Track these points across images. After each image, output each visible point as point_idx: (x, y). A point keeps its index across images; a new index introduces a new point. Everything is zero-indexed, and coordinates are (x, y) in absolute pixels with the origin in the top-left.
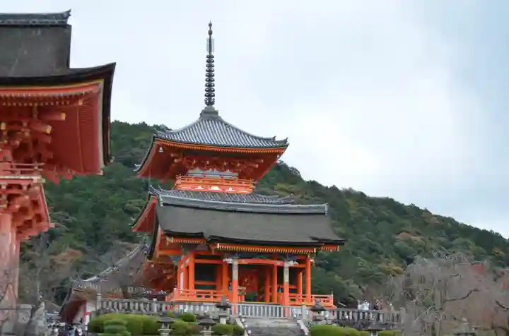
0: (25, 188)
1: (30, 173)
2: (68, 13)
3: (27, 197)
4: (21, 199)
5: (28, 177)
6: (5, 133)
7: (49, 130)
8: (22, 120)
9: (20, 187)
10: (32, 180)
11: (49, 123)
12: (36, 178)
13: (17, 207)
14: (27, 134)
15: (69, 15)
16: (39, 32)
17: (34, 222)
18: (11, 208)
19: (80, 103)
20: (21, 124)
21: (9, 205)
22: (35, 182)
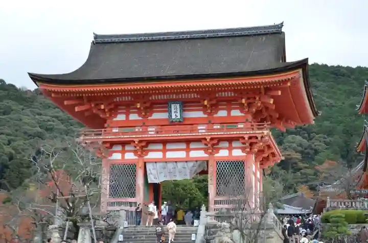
0: (259, 138)
1: (262, 129)
2: (282, 25)
3: (261, 144)
4: (258, 145)
5: (261, 132)
6: (246, 105)
7: (272, 101)
8: (256, 96)
9: (257, 138)
10: (263, 133)
11: (272, 97)
12: (266, 132)
13: (256, 150)
14: (259, 104)
15: (283, 26)
16: (264, 38)
17: (271, 157)
18: (253, 150)
19: (289, 84)
20: (255, 98)
21: (251, 149)
22: (265, 134)
